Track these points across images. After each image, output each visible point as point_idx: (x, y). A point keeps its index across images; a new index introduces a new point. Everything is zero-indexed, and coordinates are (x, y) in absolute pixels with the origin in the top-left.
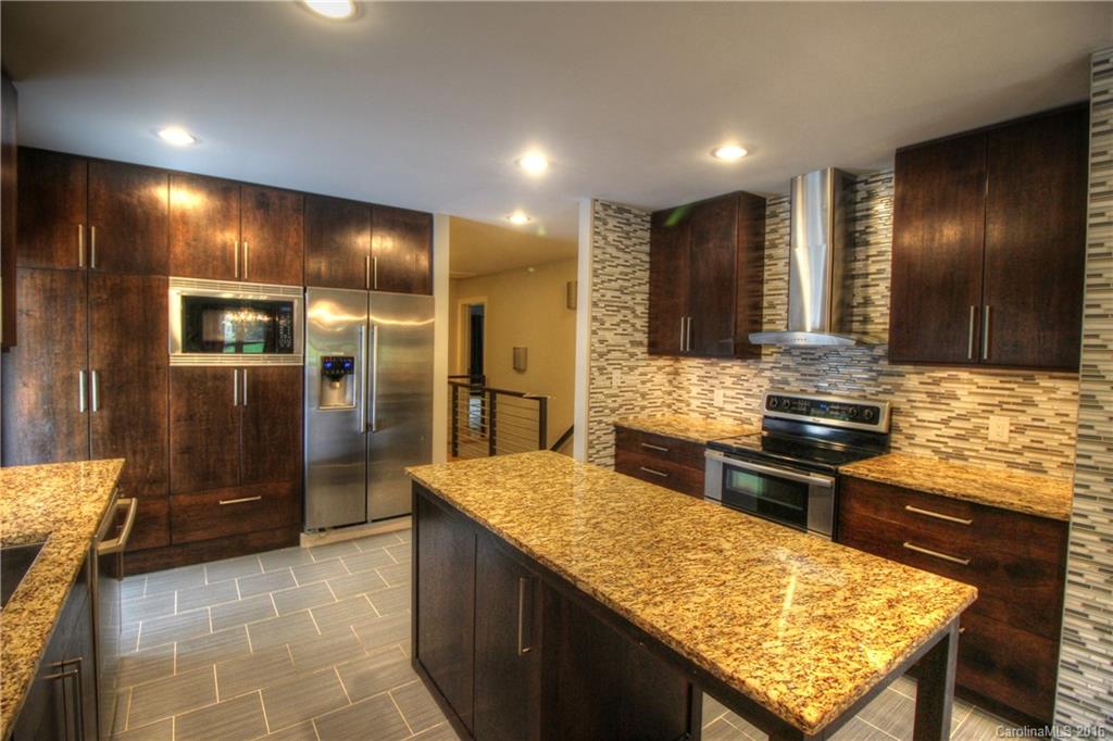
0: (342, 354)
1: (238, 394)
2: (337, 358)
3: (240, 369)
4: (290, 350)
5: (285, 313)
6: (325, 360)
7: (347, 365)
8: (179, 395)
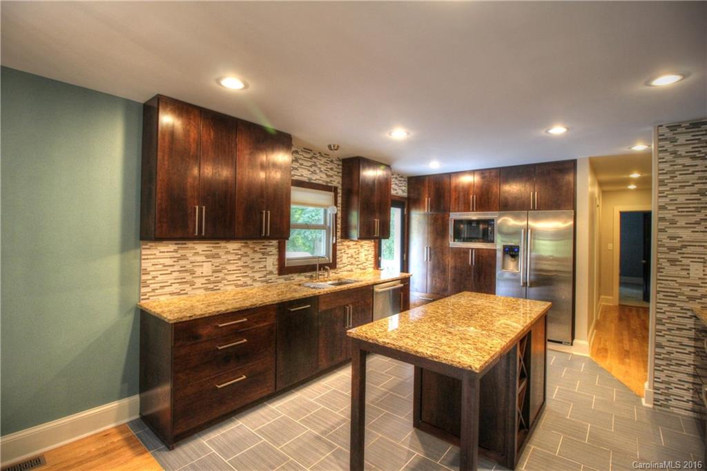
0: (513, 244)
1: (471, 259)
2: (511, 246)
3: (472, 249)
4: (493, 242)
5: (491, 225)
6: (505, 247)
7: (516, 250)
8: (452, 258)
